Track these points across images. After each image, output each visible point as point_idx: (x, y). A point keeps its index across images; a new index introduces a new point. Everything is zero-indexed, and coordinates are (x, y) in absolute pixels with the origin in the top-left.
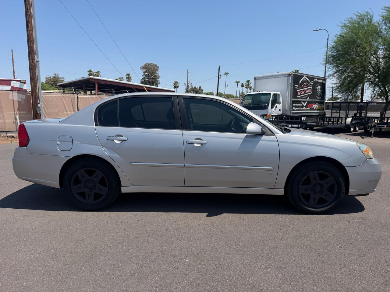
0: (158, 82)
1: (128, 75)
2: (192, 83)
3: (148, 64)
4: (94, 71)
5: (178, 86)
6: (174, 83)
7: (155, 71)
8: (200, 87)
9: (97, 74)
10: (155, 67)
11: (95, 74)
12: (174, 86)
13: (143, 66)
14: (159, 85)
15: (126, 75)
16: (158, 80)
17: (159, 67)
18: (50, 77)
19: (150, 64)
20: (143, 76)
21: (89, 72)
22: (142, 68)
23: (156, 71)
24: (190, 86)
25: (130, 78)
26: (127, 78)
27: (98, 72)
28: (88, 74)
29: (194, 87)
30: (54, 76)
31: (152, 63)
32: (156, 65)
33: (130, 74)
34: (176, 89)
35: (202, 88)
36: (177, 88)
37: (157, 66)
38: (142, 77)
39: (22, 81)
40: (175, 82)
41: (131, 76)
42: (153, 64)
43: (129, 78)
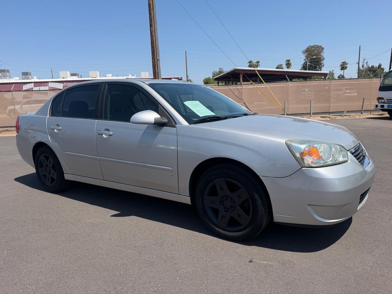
0: (322, 65)
1: (288, 61)
2: (367, 62)
3: (310, 46)
4: (254, 61)
5: (347, 67)
6: (341, 64)
7: (318, 53)
8: (380, 66)
9: (257, 64)
10: (319, 49)
11: (255, 64)
12: (341, 68)
13: (305, 50)
14: (322, 68)
15: (285, 61)
16: (322, 62)
17: (324, 48)
18: (216, 72)
19: (312, 47)
20: (304, 60)
21: (249, 63)
22: (304, 52)
23: (321, 52)
24: (365, 66)
25: (290, 64)
26: (287, 64)
27: (258, 62)
28: (249, 65)
29: (370, 66)
30: (219, 70)
31: (315, 45)
32: (320, 47)
33: (290, 60)
34: (343, 70)
35: (382, 67)
36: (345, 69)
37: (322, 47)
38: (304, 62)
39: (179, 78)
40: (343, 62)
41: (291, 62)
42: (317, 45)
43: (288, 65)
